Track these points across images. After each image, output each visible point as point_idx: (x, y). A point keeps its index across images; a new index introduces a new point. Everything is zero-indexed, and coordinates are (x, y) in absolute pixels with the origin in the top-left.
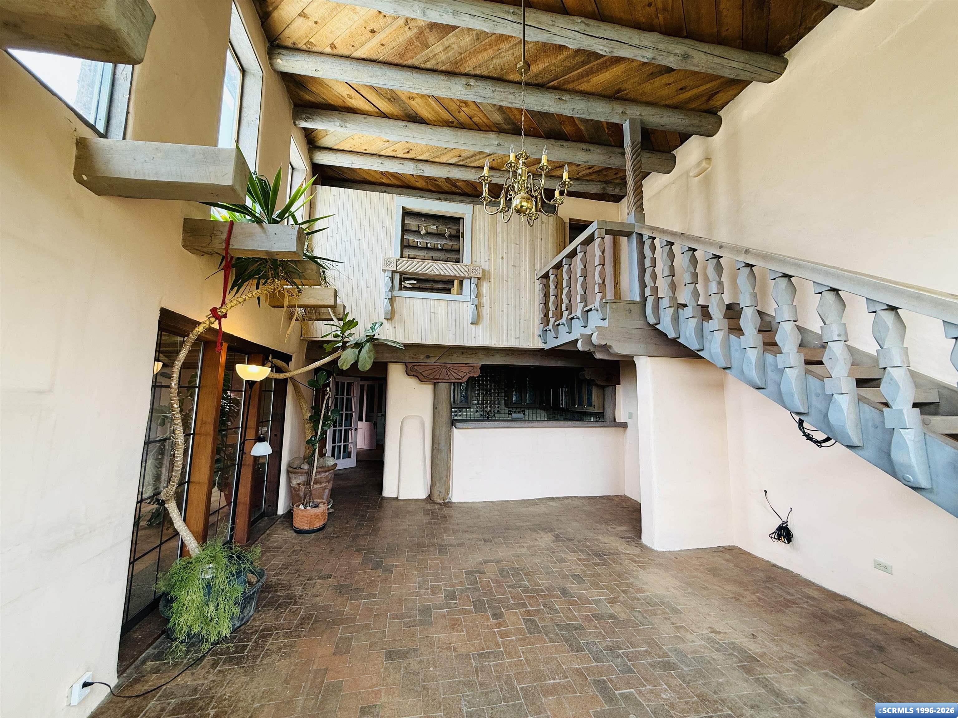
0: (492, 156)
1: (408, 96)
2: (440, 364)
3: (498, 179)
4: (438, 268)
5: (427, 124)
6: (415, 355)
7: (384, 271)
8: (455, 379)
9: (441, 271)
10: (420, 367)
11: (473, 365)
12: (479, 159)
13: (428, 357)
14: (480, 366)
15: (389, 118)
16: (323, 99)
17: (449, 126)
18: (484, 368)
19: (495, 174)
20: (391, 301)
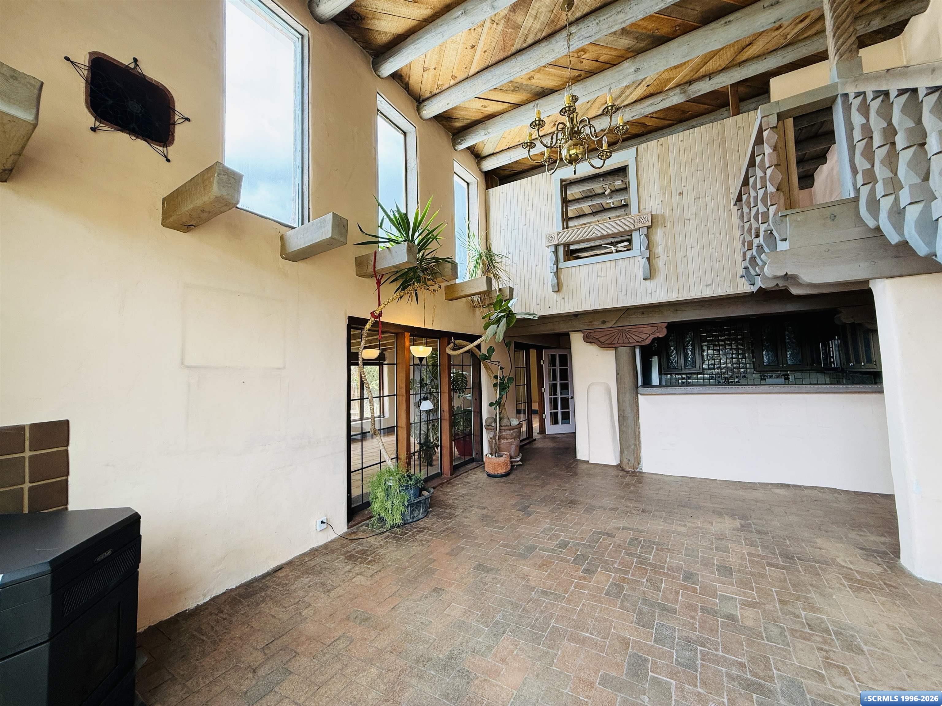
0: (644, 82)
1: (527, 77)
2: (617, 328)
3: (661, 103)
4: (599, 229)
5: (557, 91)
6: (590, 322)
7: (548, 247)
8: (637, 342)
9: (603, 232)
10: (596, 334)
11: (656, 325)
12: (631, 93)
13: (604, 322)
14: (666, 325)
15: (522, 105)
16: (468, 119)
17: (579, 81)
18: (671, 327)
19: (656, 100)
20: (557, 274)
